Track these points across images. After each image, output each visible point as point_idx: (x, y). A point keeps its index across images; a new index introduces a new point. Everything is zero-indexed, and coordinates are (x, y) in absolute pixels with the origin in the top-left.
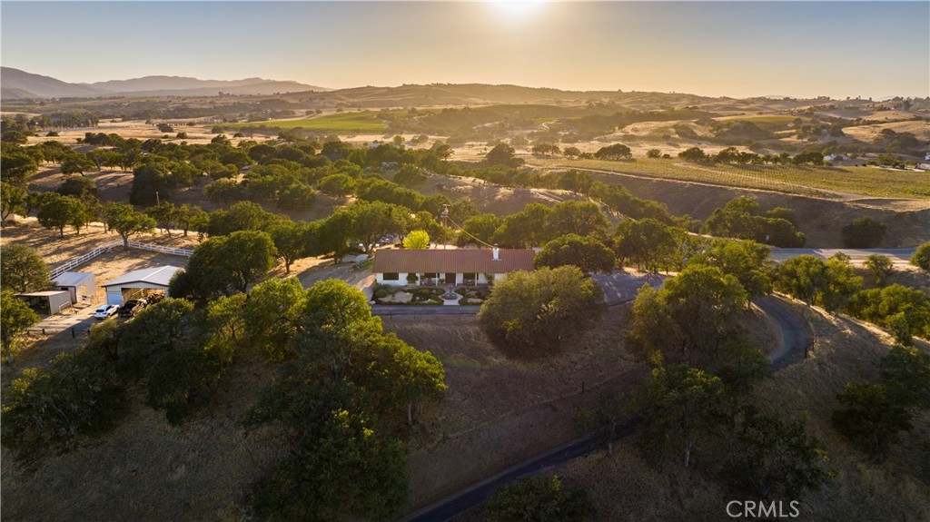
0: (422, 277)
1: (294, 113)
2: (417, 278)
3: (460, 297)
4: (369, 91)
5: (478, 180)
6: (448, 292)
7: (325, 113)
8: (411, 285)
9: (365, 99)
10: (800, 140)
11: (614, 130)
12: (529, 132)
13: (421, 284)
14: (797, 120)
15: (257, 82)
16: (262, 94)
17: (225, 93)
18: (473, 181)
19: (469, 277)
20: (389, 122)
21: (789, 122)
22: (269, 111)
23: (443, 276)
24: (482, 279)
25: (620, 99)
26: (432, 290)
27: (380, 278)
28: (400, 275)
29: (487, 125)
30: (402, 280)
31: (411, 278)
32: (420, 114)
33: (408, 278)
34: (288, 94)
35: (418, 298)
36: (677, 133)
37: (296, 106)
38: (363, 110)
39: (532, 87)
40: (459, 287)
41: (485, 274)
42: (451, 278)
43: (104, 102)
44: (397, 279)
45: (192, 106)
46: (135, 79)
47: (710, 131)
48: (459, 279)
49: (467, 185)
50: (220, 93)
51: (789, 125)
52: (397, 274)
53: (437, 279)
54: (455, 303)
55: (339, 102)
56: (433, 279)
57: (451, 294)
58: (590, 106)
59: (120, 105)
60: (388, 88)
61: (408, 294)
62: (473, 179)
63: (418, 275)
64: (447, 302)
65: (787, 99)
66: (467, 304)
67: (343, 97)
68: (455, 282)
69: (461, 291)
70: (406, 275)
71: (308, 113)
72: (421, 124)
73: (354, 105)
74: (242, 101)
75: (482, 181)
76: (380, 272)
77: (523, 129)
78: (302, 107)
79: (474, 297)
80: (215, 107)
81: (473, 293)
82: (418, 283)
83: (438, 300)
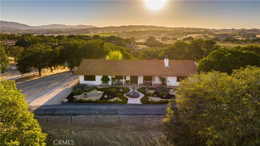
0: (113, 79)
1: (90, 33)
2: (109, 80)
3: (142, 95)
4: (112, 27)
5: (144, 46)
6: (131, 90)
7: (98, 33)
8: (104, 84)
9: (111, 29)
10: (242, 39)
11: (184, 36)
12: (158, 37)
13: (112, 84)
14: (239, 33)
15: (82, 26)
16: (82, 28)
17: (72, 28)
18: (143, 46)
19: (148, 78)
20: (117, 34)
21: (237, 34)
22: (83, 32)
23: (128, 78)
24: (157, 81)
25: (183, 29)
26: (120, 88)
27: (81, 79)
28: (96, 76)
29: (146, 35)
30: (98, 81)
31: (105, 79)
32: (126, 32)
33: (102, 79)
34: (89, 28)
35: (106, 96)
36: (203, 37)
37: (91, 31)
38: (110, 32)
39: (158, 26)
40: (140, 87)
41: (159, 77)
42: (134, 79)
43: (38, 30)
44: (94, 80)
45: (62, 31)
46: (49, 25)
47: (214, 36)
48: (140, 80)
49: (140, 47)
50: (71, 28)
51: (237, 35)
52: (94, 76)
53: (124, 80)
54: (137, 101)
55: (103, 30)
56: (121, 80)
57: (134, 93)
58: (176, 30)
59: (42, 31)
60: (117, 27)
61: (100, 92)
62: (142, 46)
63: (110, 77)
64: (131, 101)
65: (233, 29)
66: (148, 103)
67: (104, 29)
68: (137, 83)
69: (142, 90)
70: (101, 77)
71: (94, 33)
72: (126, 35)
73: (107, 31)
74: (76, 30)
75: (146, 47)
76: (82, 75)
77: (156, 36)
78: (93, 31)
79: (153, 96)
80: (68, 31)
81: (152, 92)
82: (110, 83)
83: (122, 98)
